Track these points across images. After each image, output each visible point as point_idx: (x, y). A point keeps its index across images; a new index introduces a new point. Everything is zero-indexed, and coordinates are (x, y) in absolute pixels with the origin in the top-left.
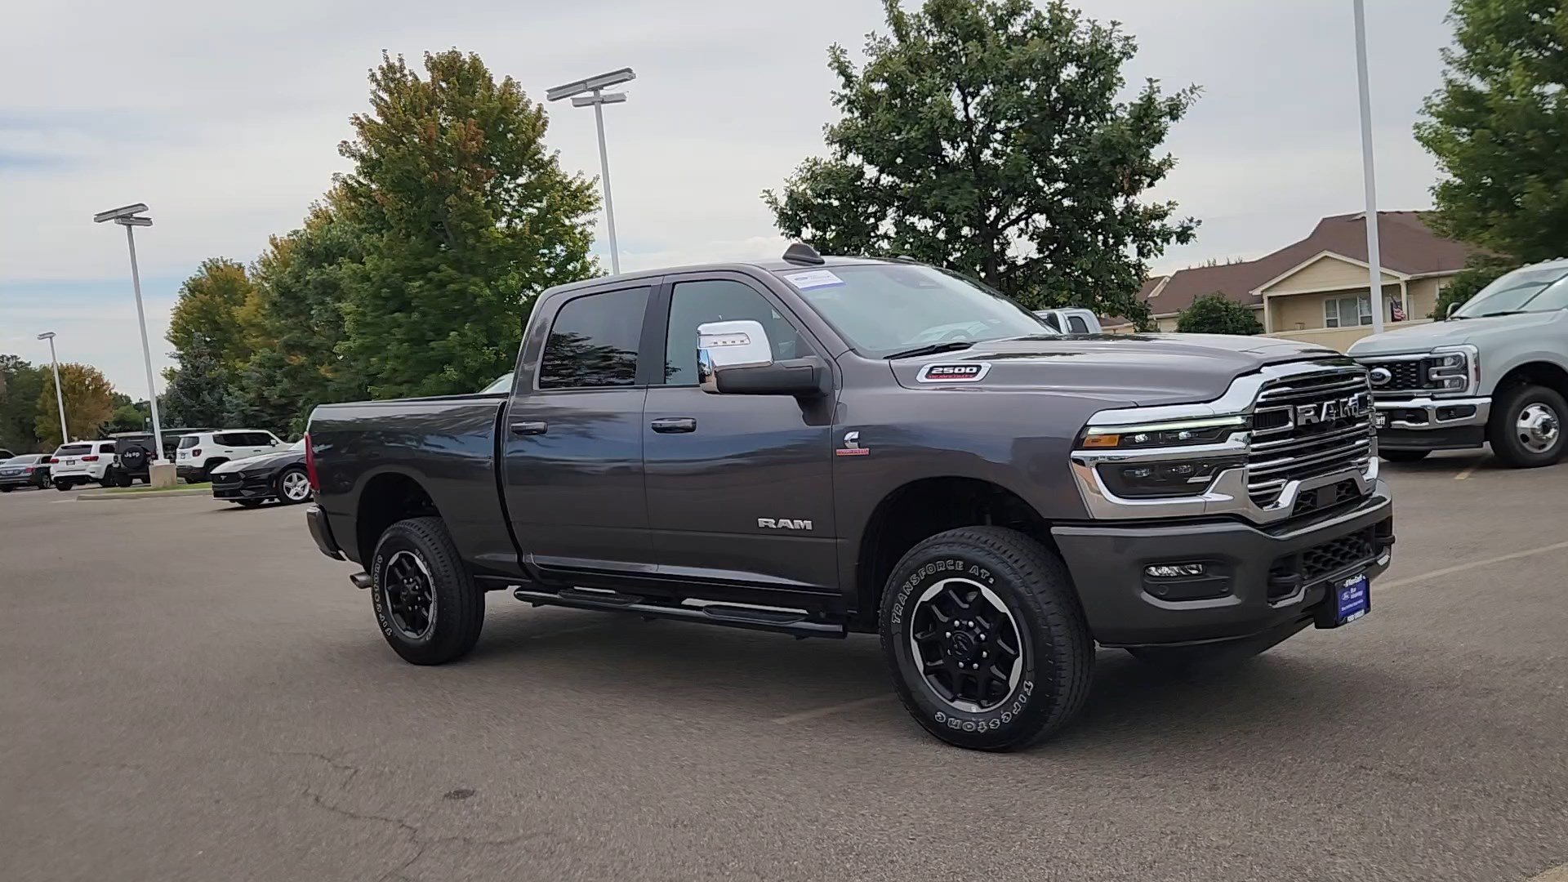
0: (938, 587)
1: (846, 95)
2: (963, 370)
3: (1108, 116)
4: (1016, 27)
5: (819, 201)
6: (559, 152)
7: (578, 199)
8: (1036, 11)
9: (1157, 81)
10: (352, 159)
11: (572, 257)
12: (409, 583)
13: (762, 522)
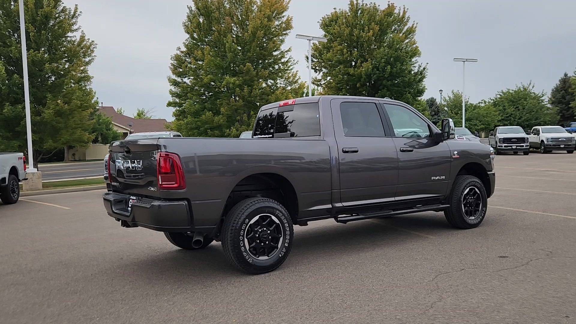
0: (468, 190)
2: (462, 138)
12: (262, 231)
13: (433, 178)
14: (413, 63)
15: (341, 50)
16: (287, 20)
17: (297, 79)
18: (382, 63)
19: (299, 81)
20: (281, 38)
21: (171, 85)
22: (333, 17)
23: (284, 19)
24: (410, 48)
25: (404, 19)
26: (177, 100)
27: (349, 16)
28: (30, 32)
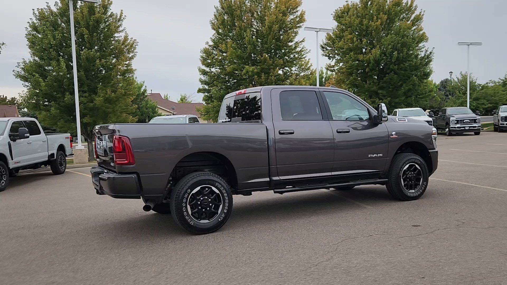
0: (407, 166)
2: (403, 120)
12: (204, 199)
13: (369, 156)
14: (420, 48)
15: (352, 39)
16: (301, 14)
17: (309, 66)
18: (389, 49)
19: (311, 68)
20: (295, 30)
21: (200, 75)
22: (345, 9)
23: (299, 13)
24: (417, 34)
25: (411, 8)
26: (207, 87)
27: (359, 7)
28: (84, 35)
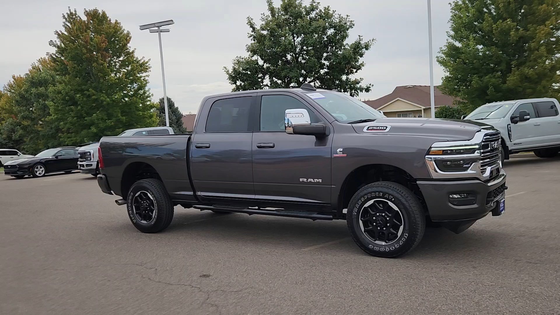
0: (371, 202)
1: (253, 35)
2: (381, 128)
3: (343, 48)
4: (313, 15)
5: (244, 72)
6: (135, 49)
7: (143, 67)
8: (320, 10)
9: (362, 36)
10: (54, 47)
11: (140, 88)
12: (144, 203)
13: (301, 180)
28: (500, 4)
